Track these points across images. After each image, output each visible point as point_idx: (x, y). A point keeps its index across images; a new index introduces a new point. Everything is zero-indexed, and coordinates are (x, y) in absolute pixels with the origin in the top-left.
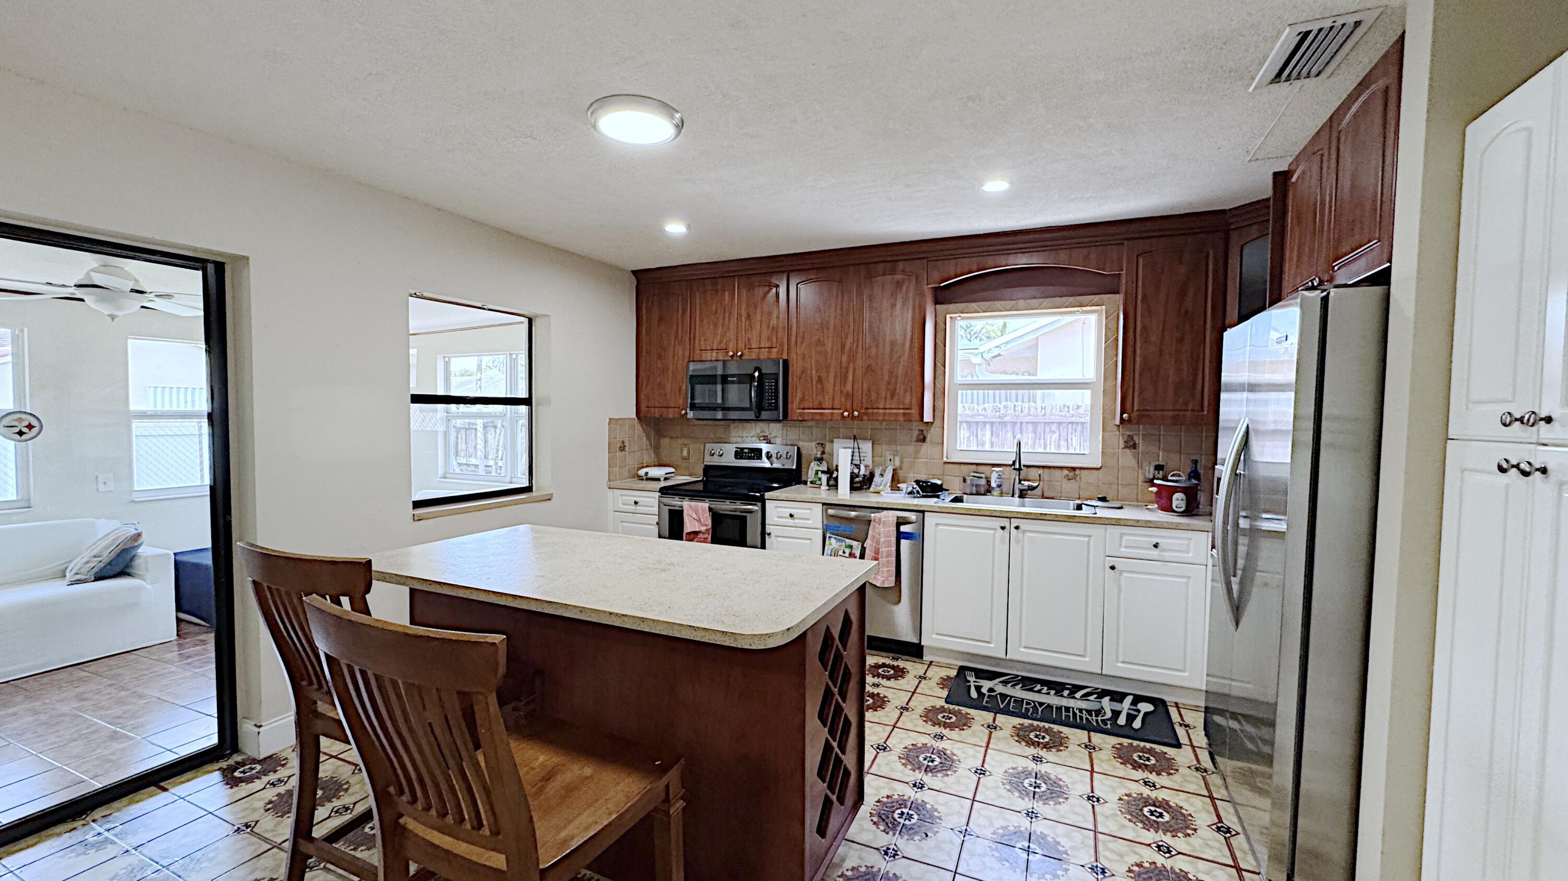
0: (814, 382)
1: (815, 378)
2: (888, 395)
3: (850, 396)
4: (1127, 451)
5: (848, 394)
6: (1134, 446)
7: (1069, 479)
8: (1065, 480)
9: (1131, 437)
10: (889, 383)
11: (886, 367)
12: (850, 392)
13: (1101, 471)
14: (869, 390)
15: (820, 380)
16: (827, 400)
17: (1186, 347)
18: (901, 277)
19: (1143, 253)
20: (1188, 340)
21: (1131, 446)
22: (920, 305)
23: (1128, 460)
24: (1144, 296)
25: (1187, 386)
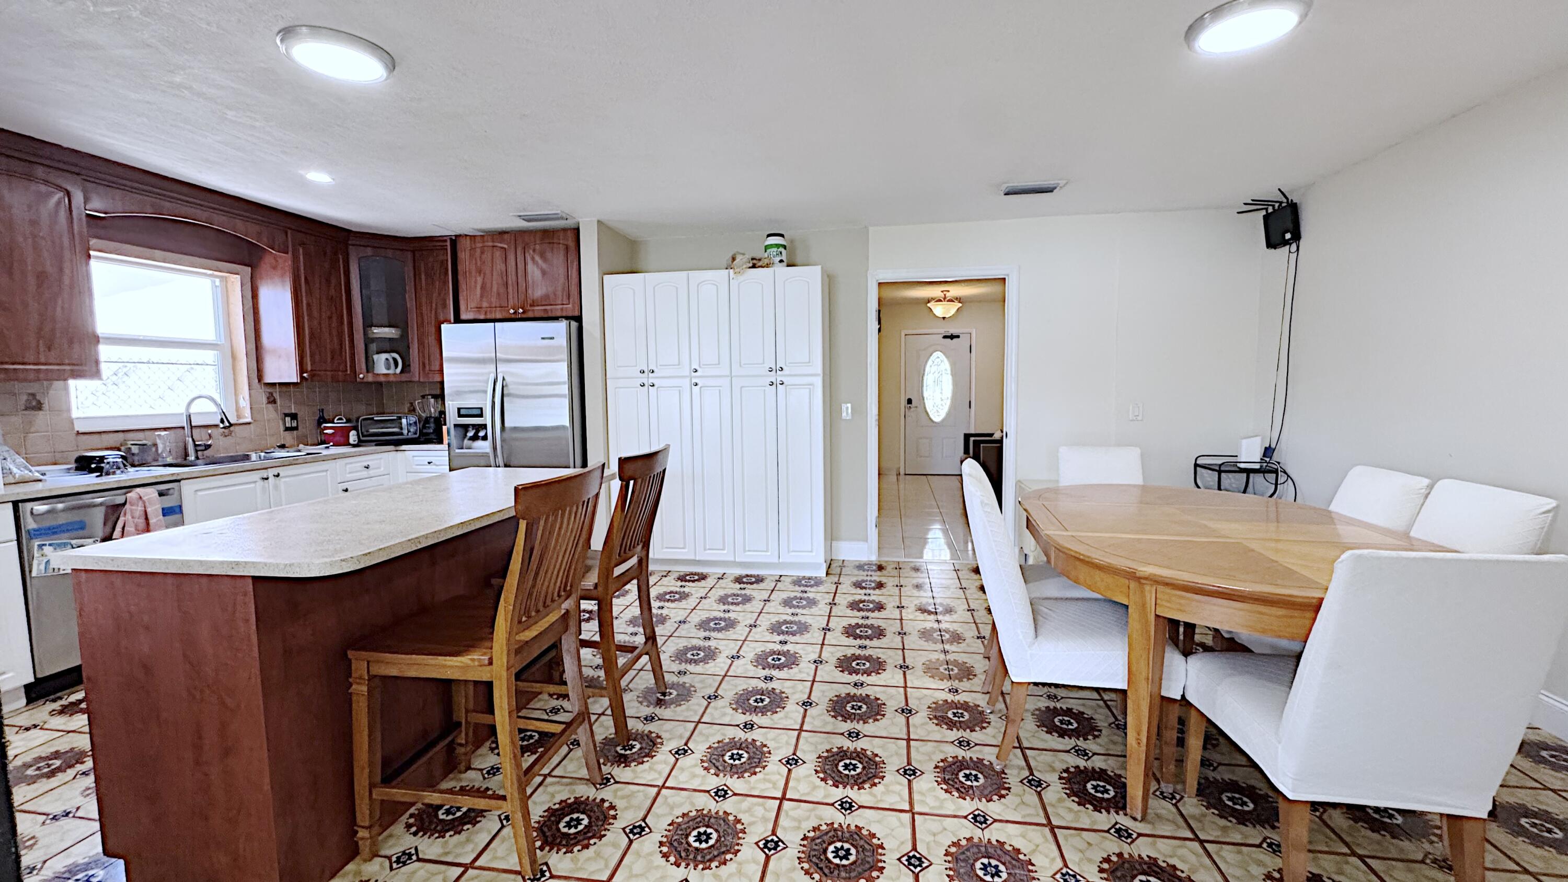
2: (41, 346)
4: (270, 406)
6: (274, 402)
7: (226, 436)
8: (221, 438)
9: (271, 394)
10: (40, 329)
13: (251, 425)
17: (334, 324)
18: (43, 188)
19: (302, 244)
20: (334, 319)
21: (272, 401)
22: (80, 233)
23: (271, 414)
24: (306, 278)
25: (337, 353)
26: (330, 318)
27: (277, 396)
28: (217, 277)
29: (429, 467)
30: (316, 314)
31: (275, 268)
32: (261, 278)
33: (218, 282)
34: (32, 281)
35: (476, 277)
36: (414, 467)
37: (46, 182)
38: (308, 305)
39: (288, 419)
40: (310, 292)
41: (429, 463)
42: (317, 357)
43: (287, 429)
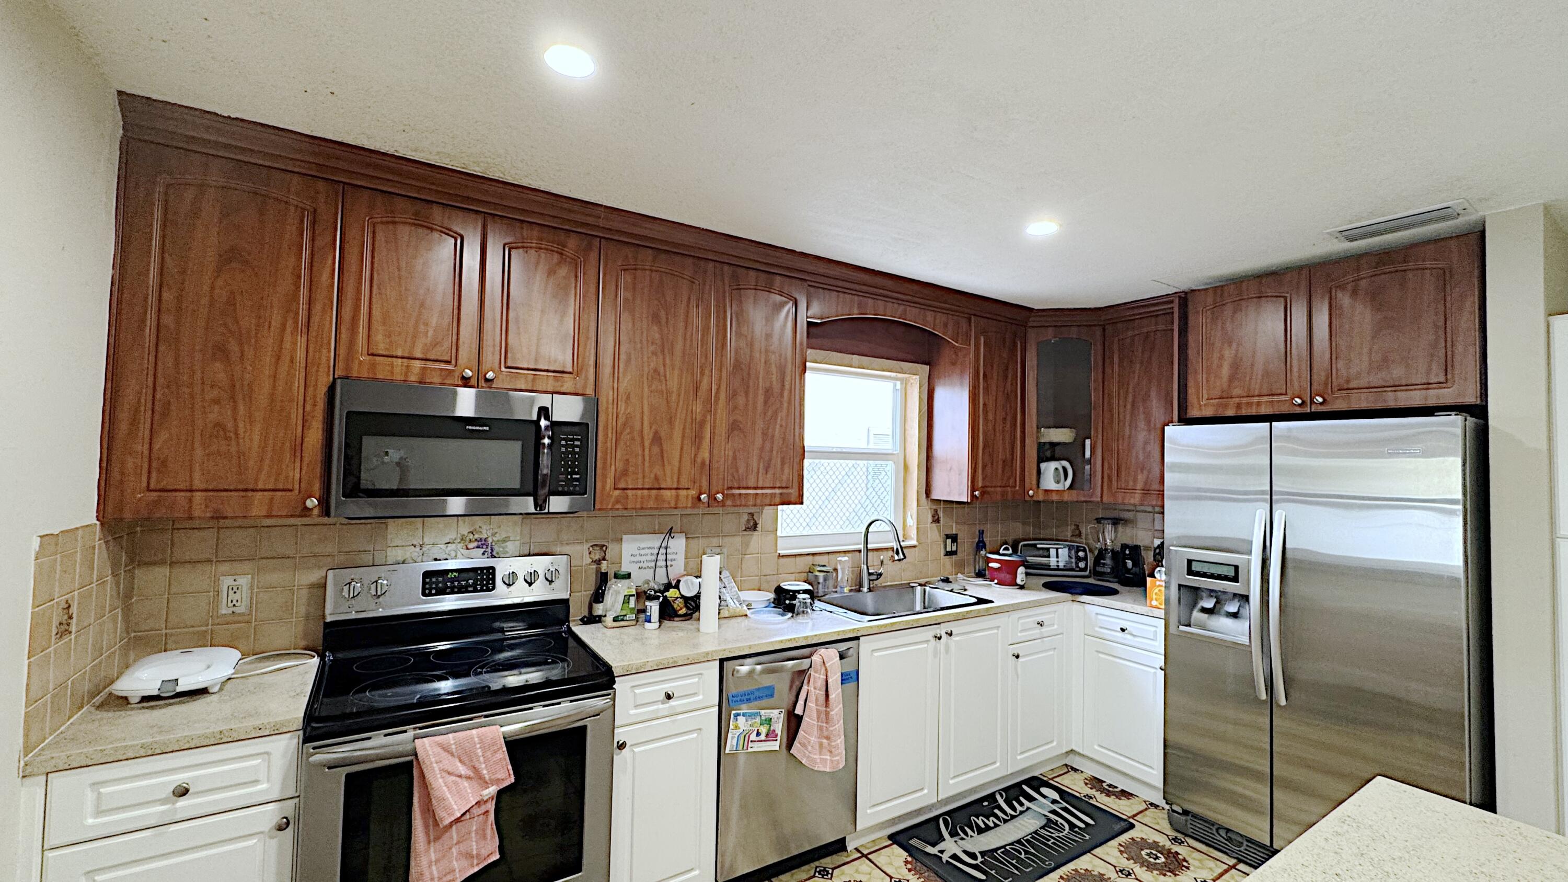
0: (647, 444)
1: (648, 435)
2: (761, 465)
3: (707, 468)
4: (934, 525)
5: (703, 463)
6: (938, 522)
7: (894, 561)
10: (762, 449)
11: (760, 424)
12: (707, 462)
13: (916, 549)
14: (735, 458)
15: (657, 439)
16: (668, 472)
17: (1008, 425)
18: (778, 298)
19: (984, 332)
20: (1009, 418)
21: (936, 520)
22: (801, 344)
23: (935, 534)
24: (984, 373)
25: (1008, 463)
26: (1005, 419)
27: (941, 514)
28: (896, 379)
29: (1121, 634)
30: (991, 417)
31: (954, 364)
32: (939, 378)
33: (898, 383)
34: (761, 399)
35: (1221, 350)
36: (1097, 629)
37: (781, 293)
38: (985, 405)
39: (949, 541)
40: (987, 389)
41: (1123, 630)
42: (989, 470)
43: (948, 554)
